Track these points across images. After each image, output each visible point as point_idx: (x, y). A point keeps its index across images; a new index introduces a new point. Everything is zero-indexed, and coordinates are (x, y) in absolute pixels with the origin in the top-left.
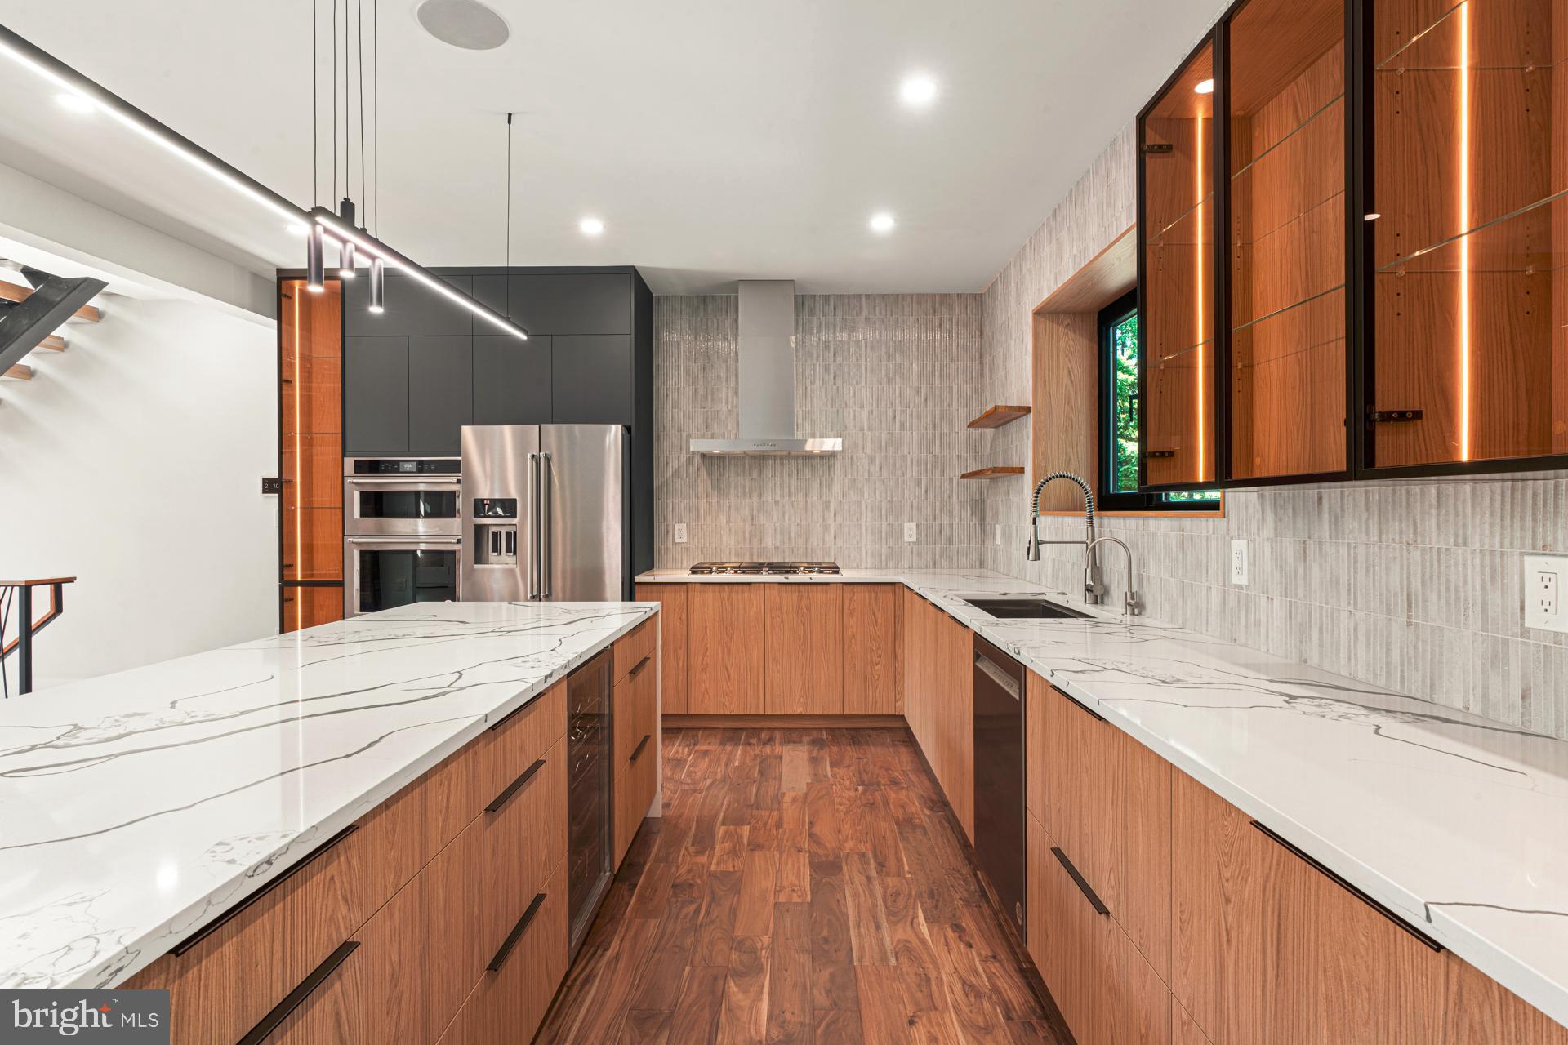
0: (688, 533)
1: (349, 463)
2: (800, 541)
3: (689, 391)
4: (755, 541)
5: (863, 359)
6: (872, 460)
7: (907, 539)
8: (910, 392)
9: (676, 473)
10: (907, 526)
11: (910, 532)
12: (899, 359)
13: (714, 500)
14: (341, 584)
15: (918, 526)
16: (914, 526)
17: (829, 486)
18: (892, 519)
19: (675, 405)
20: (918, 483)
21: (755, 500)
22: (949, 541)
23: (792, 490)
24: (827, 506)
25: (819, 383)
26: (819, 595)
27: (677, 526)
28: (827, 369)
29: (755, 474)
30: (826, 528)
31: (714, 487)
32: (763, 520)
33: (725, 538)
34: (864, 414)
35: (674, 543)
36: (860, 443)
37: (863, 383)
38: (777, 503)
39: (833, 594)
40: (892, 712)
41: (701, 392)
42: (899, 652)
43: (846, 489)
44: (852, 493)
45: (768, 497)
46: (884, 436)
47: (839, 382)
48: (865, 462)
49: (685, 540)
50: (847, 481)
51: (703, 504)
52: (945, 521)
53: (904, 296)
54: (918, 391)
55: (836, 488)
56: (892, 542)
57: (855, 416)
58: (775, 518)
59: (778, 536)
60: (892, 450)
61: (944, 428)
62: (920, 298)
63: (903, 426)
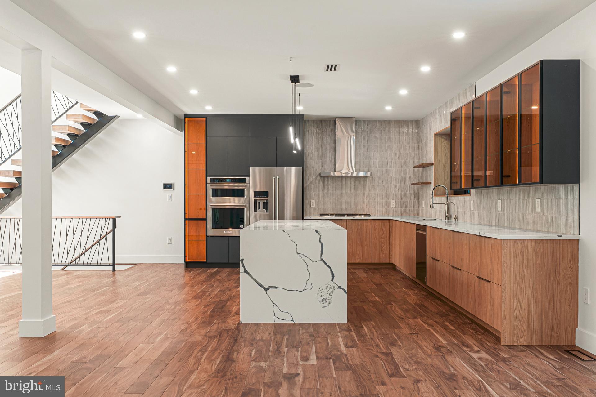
0: (315, 204)
1: (209, 179)
2: (355, 207)
3: (316, 154)
4: (339, 207)
5: (377, 143)
6: (380, 178)
7: (392, 206)
8: (393, 155)
9: (311, 182)
10: (392, 201)
11: (393, 204)
12: (389, 143)
13: (325, 192)
14: (205, 219)
15: (396, 201)
16: (394, 201)
17: (365, 188)
18: (387, 199)
19: (311, 158)
20: (396, 186)
21: (339, 192)
22: (407, 207)
23: (352, 189)
24: (364, 194)
25: (361, 151)
26: (364, 223)
27: (312, 201)
28: (364, 146)
29: (339, 183)
30: (364, 202)
31: (324, 188)
32: (341, 199)
33: (328, 205)
34: (377, 162)
35: (311, 207)
36: (376, 173)
37: (377, 151)
38: (346, 193)
39: (369, 223)
40: (388, 262)
41: (320, 154)
42: (391, 242)
43: (371, 188)
44: (373, 190)
45: (344, 191)
46: (384, 170)
47: (368, 151)
48: (377, 179)
49: (314, 206)
50: (371, 186)
51: (320, 193)
52: (405, 200)
53: (391, 121)
54: (396, 154)
55: (367, 188)
56: (386, 207)
57: (374, 163)
58: (346, 199)
59: (347, 205)
60: (387, 175)
61: (405, 167)
62: (397, 122)
63: (391, 167)
